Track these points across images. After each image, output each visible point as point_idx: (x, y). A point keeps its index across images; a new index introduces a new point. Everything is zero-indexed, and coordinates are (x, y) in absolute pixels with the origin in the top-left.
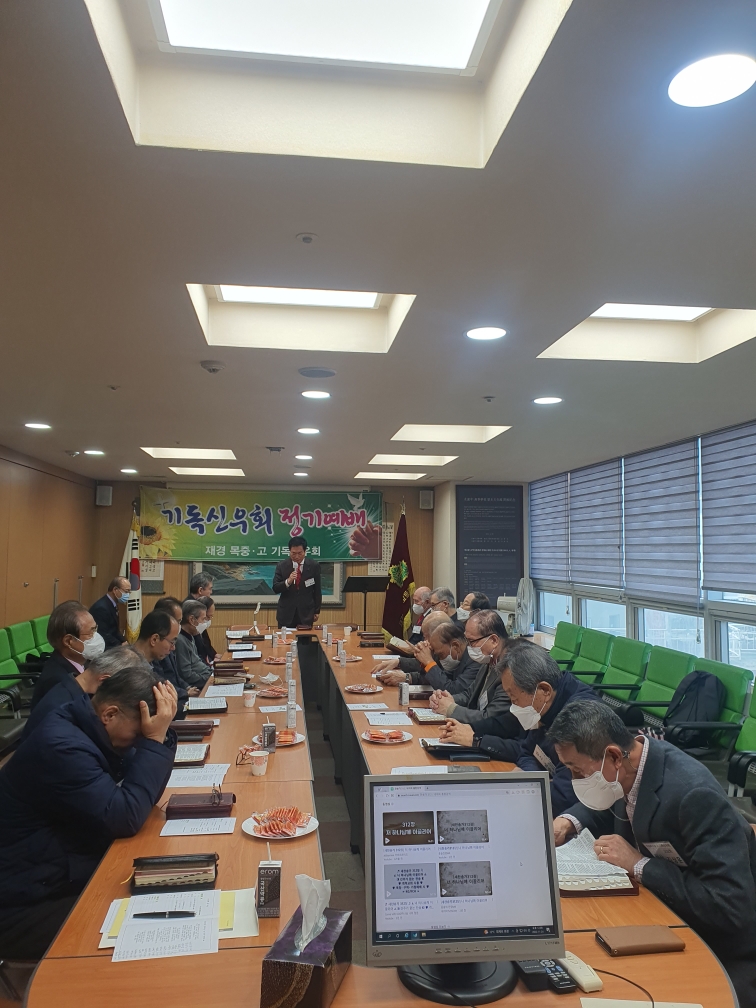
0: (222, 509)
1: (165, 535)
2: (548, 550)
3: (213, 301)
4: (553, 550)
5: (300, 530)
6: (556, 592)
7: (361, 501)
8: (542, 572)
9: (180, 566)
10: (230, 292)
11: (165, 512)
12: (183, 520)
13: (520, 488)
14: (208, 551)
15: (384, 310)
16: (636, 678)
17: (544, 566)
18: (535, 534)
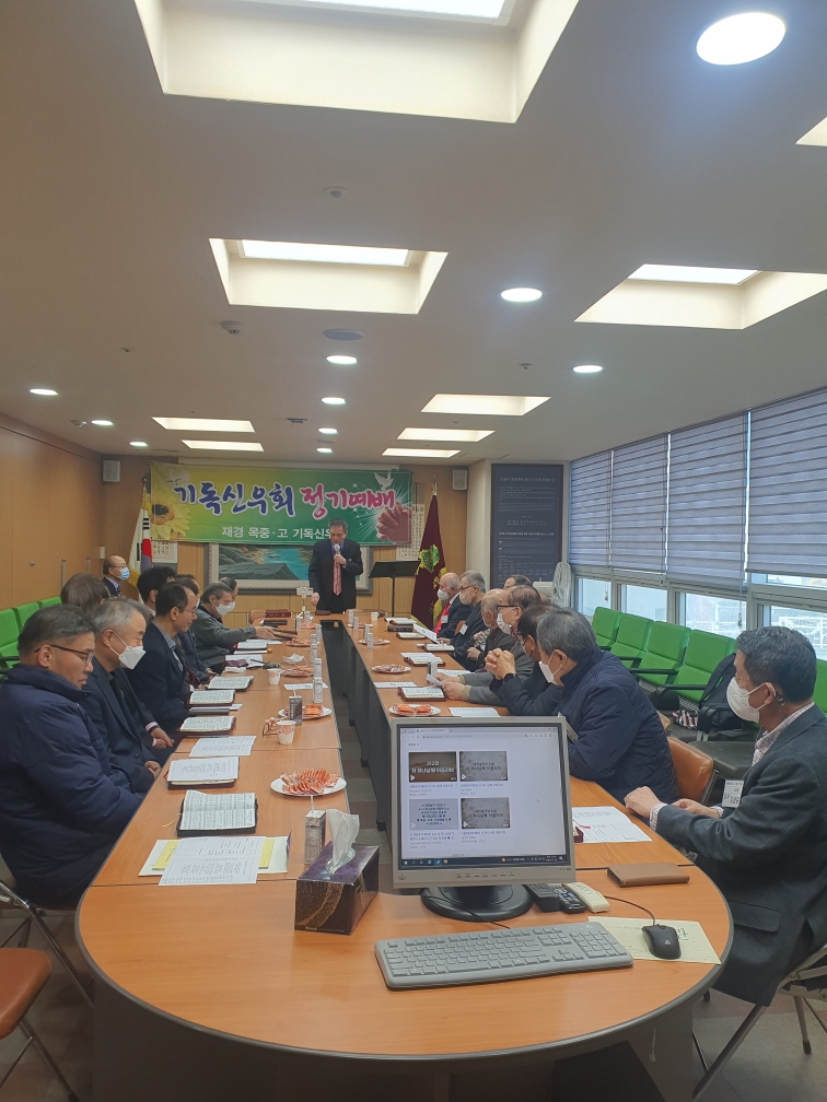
0: (240, 487)
1: (178, 514)
2: (588, 533)
3: (234, 257)
4: (594, 533)
5: (323, 511)
6: (594, 578)
7: (390, 481)
8: (581, 557)
9: (194, 548)
10: (252, 248)
11: (177, 490)
12: (197, 499)
13: (560, 468)
14: (225, 532)
15: (414, 268)
16: (674, 663)
17: (584, 551)
18: (574, 517)
